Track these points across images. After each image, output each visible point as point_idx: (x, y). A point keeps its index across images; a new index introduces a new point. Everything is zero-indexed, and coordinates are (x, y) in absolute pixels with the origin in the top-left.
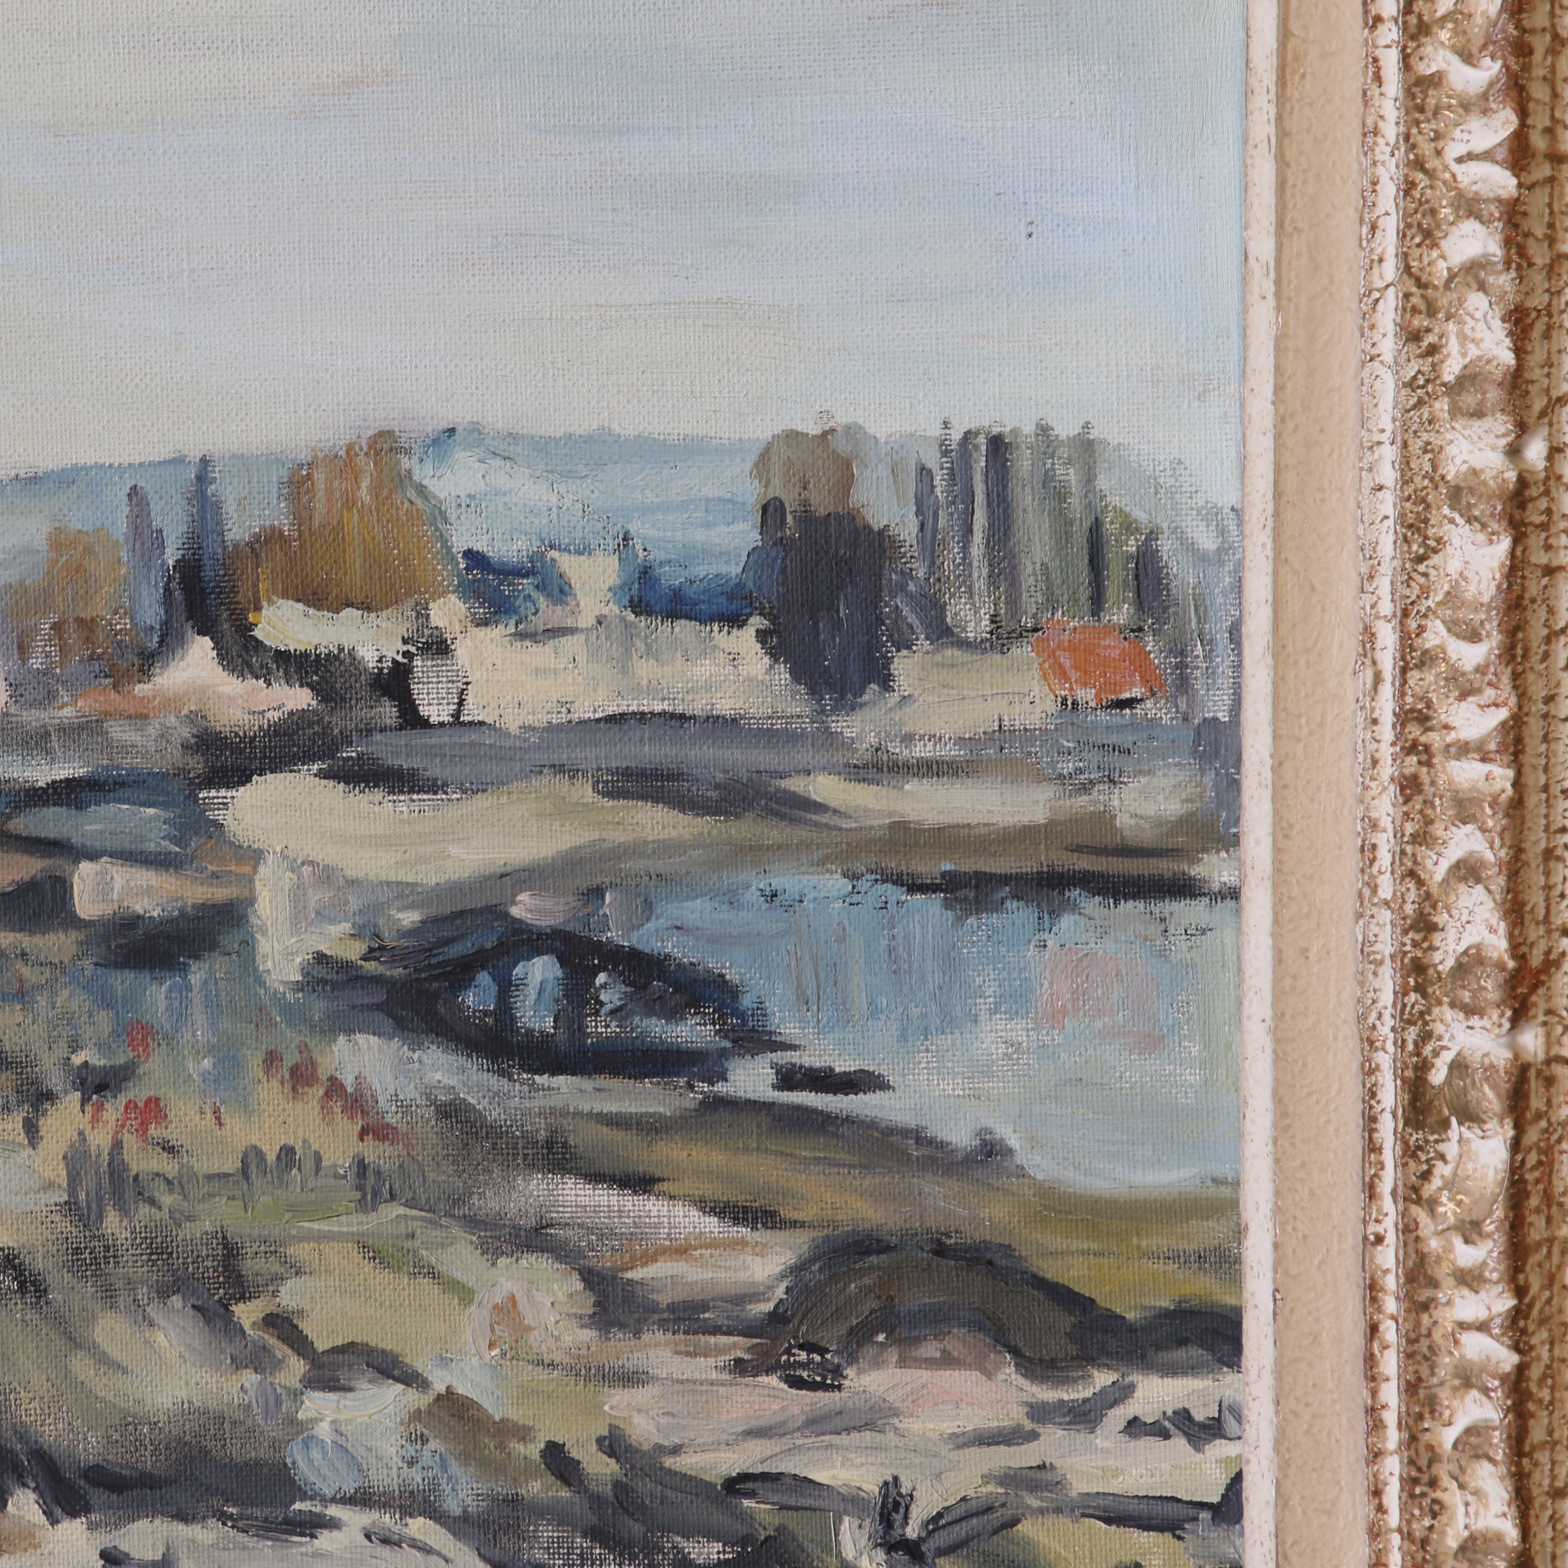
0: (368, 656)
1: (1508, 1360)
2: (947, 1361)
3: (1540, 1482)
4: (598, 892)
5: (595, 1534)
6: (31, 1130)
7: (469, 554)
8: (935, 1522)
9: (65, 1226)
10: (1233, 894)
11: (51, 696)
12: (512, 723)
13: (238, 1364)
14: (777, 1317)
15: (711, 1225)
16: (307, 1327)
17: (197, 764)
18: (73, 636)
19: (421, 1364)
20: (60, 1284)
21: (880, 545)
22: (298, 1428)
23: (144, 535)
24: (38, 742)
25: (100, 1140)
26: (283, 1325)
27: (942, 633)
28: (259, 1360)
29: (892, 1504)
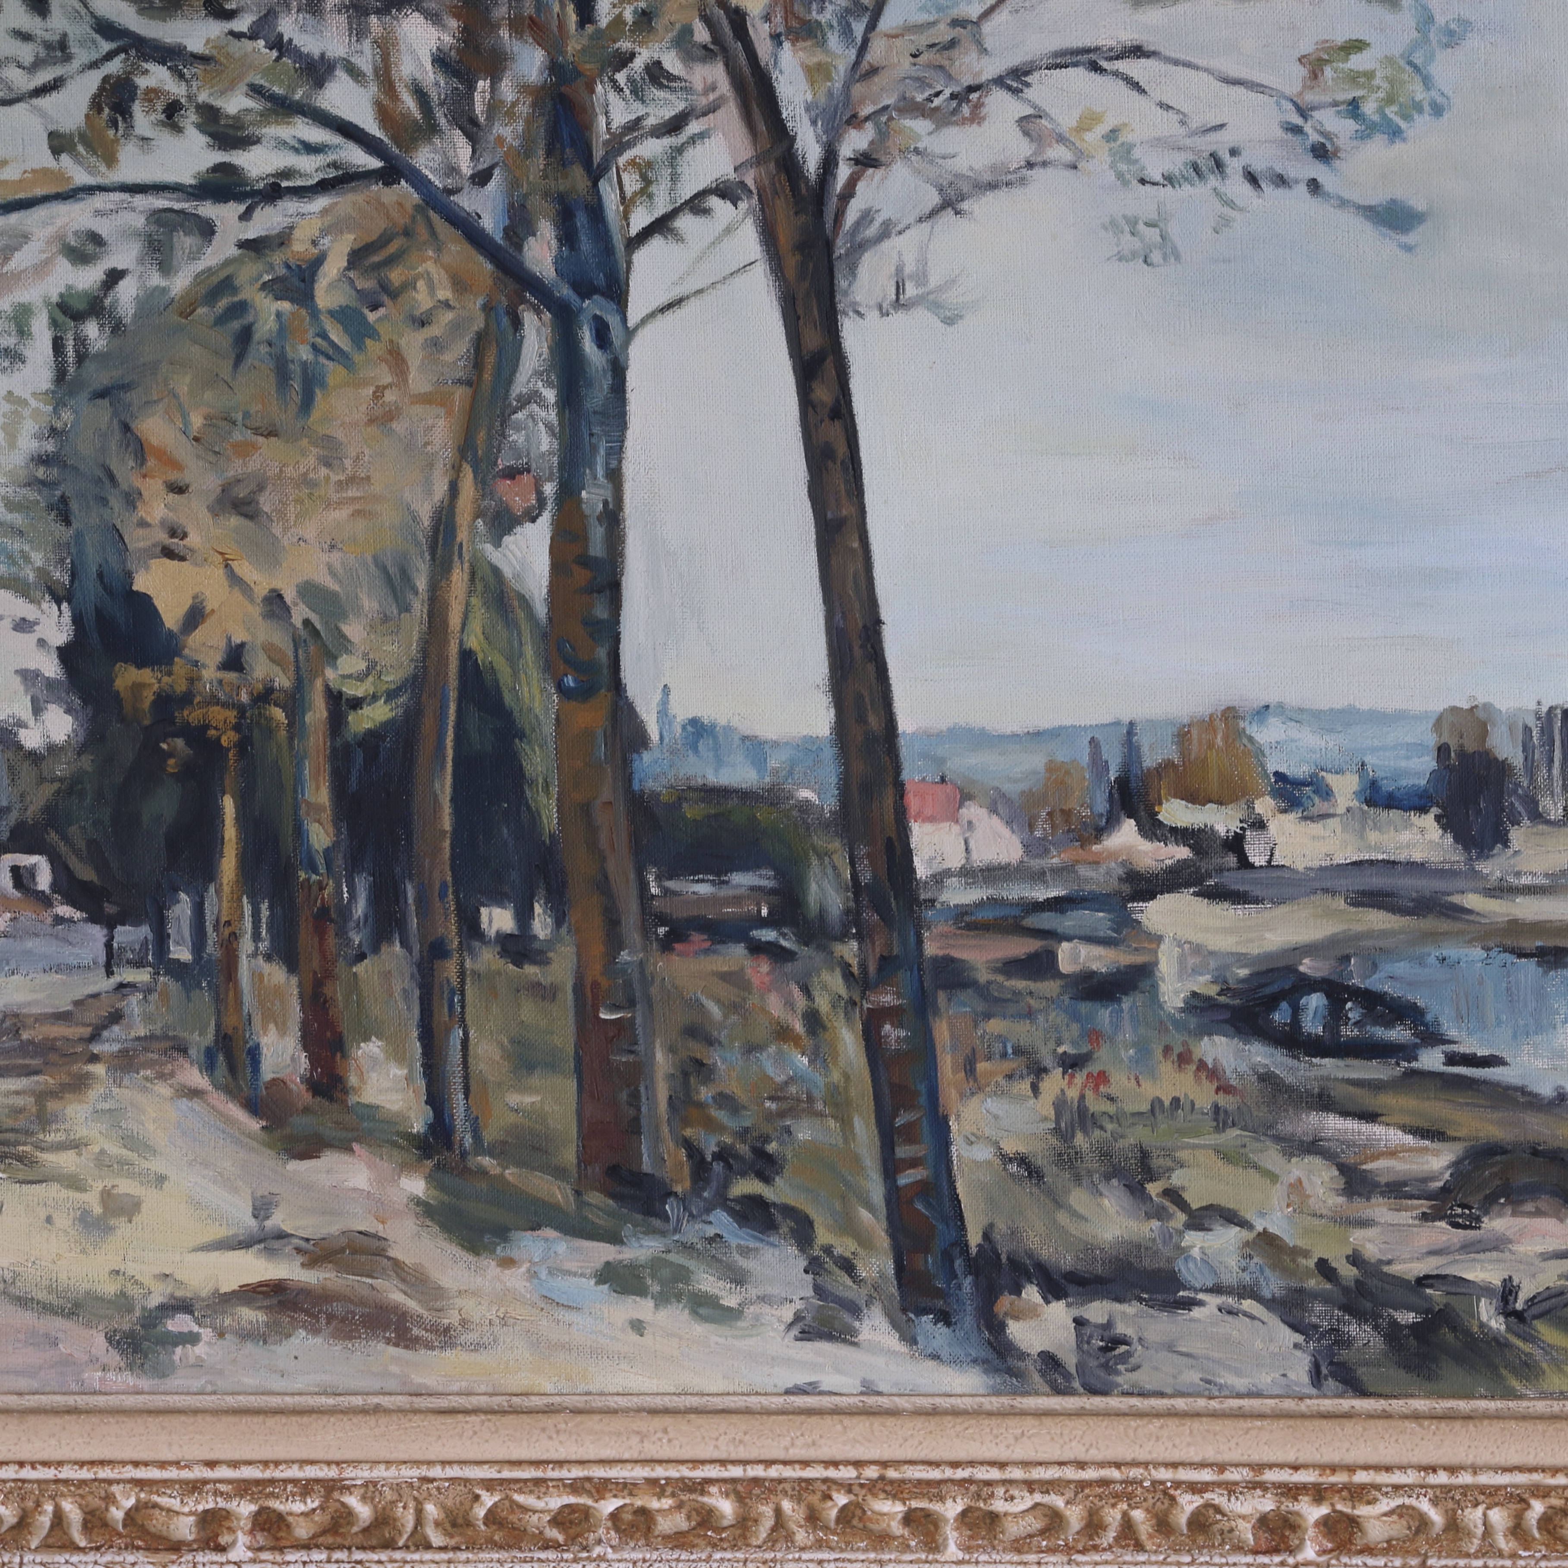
0: (1221, 829)
2: (1539, 1213)
4: (1346, 958)
5: (1346, 1308)
6: (1035, 1088)
7: (1276, 774)
8: (1532, 1301)
9: (1054, 1141)
11: (1046, 851)
12: (1300, 866)
13: (1149, 1216)
14: (1445, 1189)
15: (1409, 1140)
16: (1187, 1196)
17: (1126, 889)
18: (1058, 820)
19: (1250, 1216)
20: (1051, 1173)
21: (1503, 768)
22: (1182, 1251)
23: (1098, 764)
24: (1039, 877)
25: (1073, 1094)
26: (1173, 1195)
27: (1537, 816)
28: (1160, 1214)
29: (1508, 1291)
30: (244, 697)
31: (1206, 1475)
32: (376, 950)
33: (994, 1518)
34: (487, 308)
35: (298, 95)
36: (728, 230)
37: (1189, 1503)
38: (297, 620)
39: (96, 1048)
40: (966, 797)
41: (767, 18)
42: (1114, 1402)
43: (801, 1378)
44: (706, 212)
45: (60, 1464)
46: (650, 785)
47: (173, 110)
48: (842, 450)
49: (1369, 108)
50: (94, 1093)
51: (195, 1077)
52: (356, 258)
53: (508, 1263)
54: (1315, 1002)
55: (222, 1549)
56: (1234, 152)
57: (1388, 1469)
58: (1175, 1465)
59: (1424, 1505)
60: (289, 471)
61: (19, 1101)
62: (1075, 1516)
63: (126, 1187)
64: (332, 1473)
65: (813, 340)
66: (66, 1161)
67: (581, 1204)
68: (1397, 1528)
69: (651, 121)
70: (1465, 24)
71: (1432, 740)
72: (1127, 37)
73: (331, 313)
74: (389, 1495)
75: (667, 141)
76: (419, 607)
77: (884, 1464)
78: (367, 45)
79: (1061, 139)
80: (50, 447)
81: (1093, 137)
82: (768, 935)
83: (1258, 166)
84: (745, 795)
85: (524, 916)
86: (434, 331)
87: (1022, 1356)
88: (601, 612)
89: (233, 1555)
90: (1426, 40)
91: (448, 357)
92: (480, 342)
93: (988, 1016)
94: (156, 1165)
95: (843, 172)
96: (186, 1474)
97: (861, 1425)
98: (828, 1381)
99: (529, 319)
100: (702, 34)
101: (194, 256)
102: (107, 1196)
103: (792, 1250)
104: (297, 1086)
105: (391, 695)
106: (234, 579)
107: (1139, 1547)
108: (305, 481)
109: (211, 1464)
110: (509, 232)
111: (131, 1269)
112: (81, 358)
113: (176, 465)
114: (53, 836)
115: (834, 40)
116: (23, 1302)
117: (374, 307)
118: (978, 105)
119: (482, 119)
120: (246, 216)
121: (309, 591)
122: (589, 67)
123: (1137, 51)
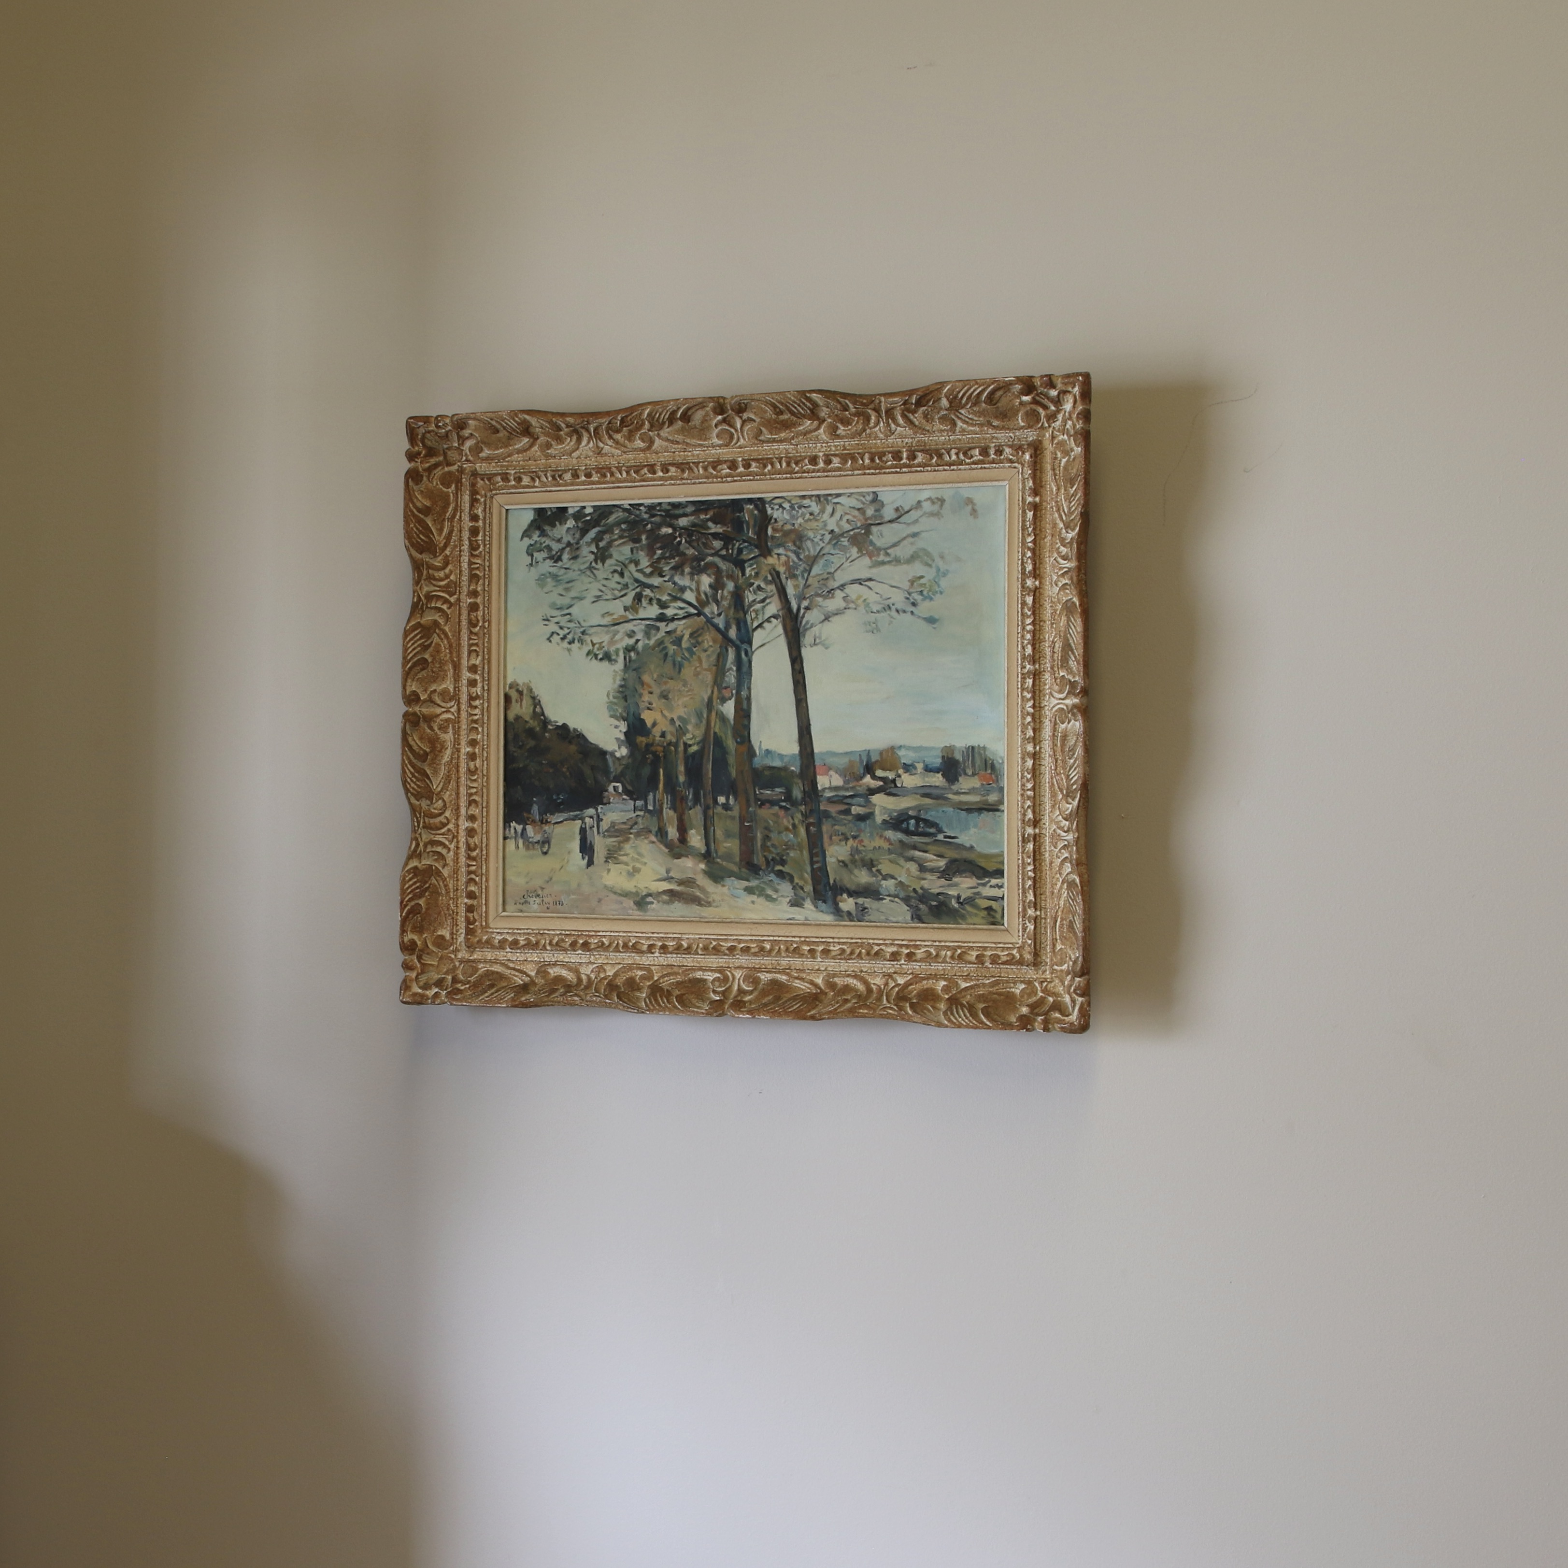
0: (890, 777)
1: (1033, 875)
2: (966, 877)
3: (1038, 893)
4: (920, 811)
5: (920, 901)
6: (846, 843)
7: (904, 764)
8: (964, 900)
9: (850, 857)
10: (1003, 811)
11: (849, 783)
12: (909, 787)
13: (873, 876)
14: (944, 870)
15: (935, 857)
16: (882, 872)
17: (868, 792)
18: (852, 775)
19: (897, 877)
20: (850, 866)
21: (957, 762)
22: (881, 886)
23: (861, 761)
24: (847, 790)
25: (855, 845)
26: (879, 871)
27: (966, 774)
28: (875, 876)
29: (959, 897)
30: (665, 744)
31: (881, 942)
32: (694, 807)
33: (829, 951)
34: (721, 647)
35: (678, 595)
36: (775, 626)
37: (876, 948)
38: (677, 725)
39: (632, 831)
40: (830, 769)
41: (785, 573)
42: (862, 923)
43: (791, 916)
44: (770, 622)
45: (620, 932)
46: (757, 766)
47: (651, 600)
48: (801, 681)
49: (925, 593)
50: (631, 842)
51: (653, 839)
52: (691, 635)
53: (723, 886)
54: (912, 822)
55: (653, 953)
56: (893, 605)
57: (924, 941)
58: (874, 939)
59: (932, 950)
60: (676, 688)
61: (614, 844)
62: (848, 951)
63: (638, 865)
64: (680, 936)
65: (795, 654)
66: (624, 858)
67: (740, 871)
68: (924, 955)
69: (758, 600)
70: (947, 570)
71: (940, 755)
72: (868, 576)
73: (686, 649)
74: (692, 941)
75: (762, 604)
76: (704, 722)
77: (806, 937)
78: (694, 583)
79: (853, 602)
80: (623, 683)
81: (860, 601)
82: (784, 804)
83: (899, 608)
84: (779, 769)
85: (728, 799)
86: (708, 653)
87: (843, 912)
88: (746, 723)
89: (655, 955)
90: (938, 575)
91: (711, 659)
92: (719, 656)
93: (835, 825)
94: (645, 860)
95: (802, 611)
96: (647, 935)
97: (802, 928)
98: (797, 917)
99: (730, 649)
100: (770, 578)
101: (655, 635)
102: (634, 868)
103: (789, 884)
104: (676, 841)
105: (698, 744)
106: (664, 716)
107: (862, 959)
108: (679, 691)
109: (653, 933)
110: (726, 628)
111: (639, 886)
112: (630, 661)
113: (650, 687)
114: (622, 779)
115: (800, 578)
116: (615, 893)
117: (695, 647)
118: (833, 594)
119: (719, 600)
120: (667, 625)
121: (680, 718)
122: (744, 587)
123: (870, 580)
